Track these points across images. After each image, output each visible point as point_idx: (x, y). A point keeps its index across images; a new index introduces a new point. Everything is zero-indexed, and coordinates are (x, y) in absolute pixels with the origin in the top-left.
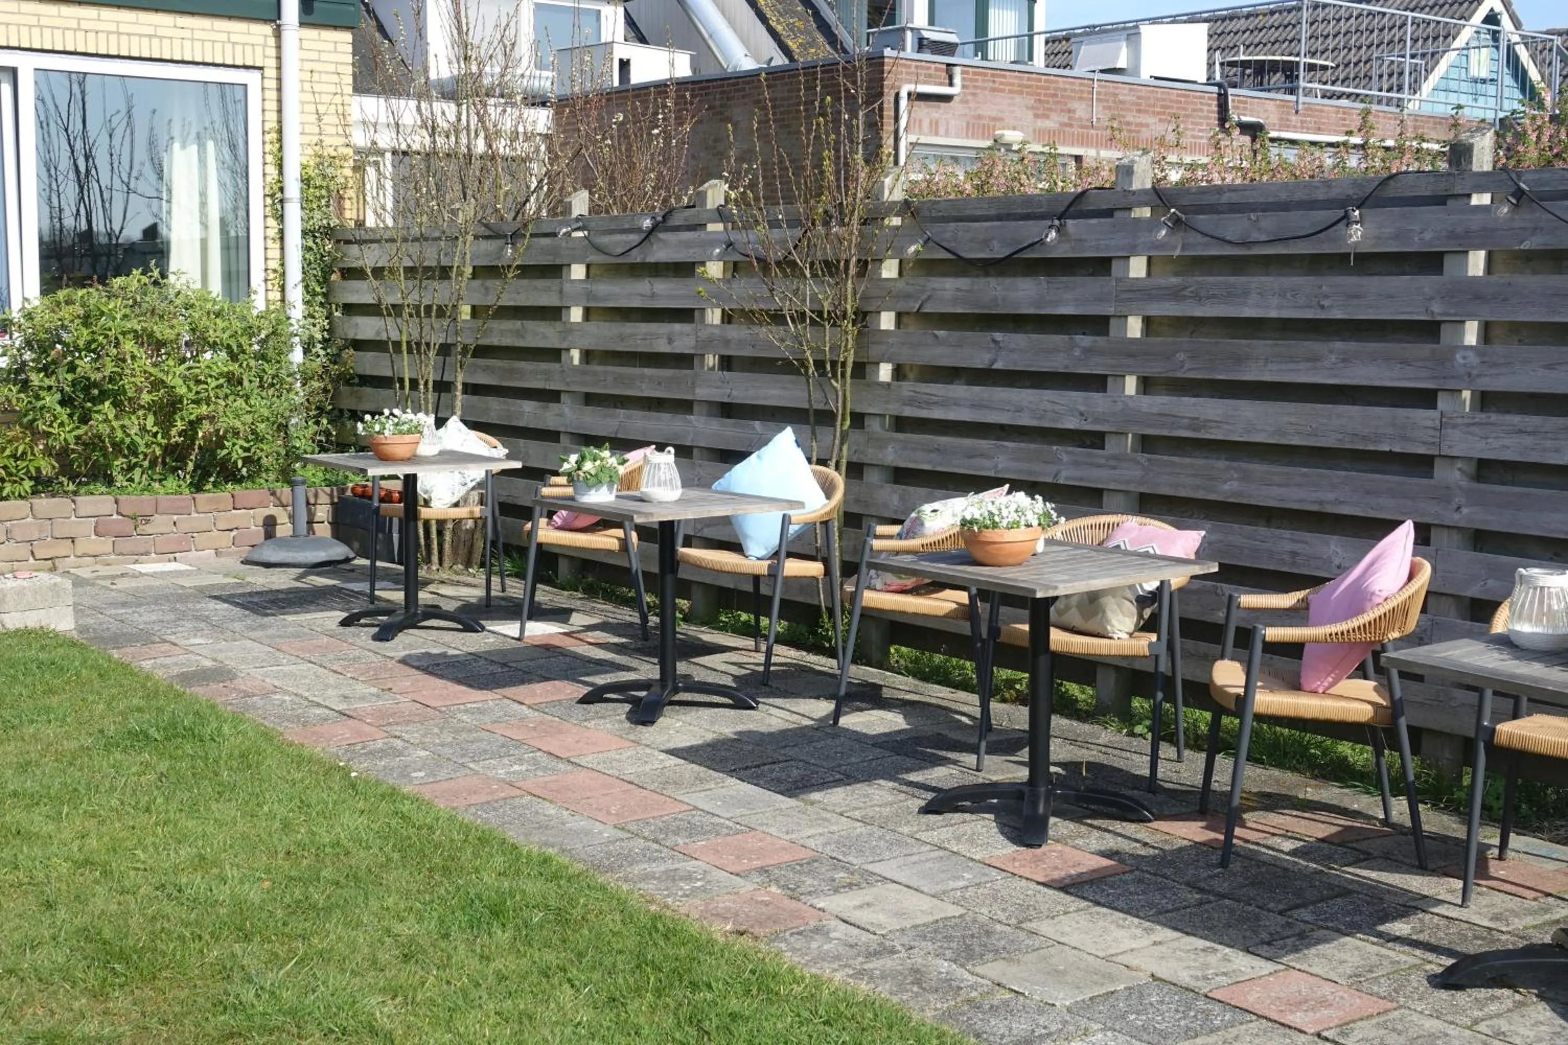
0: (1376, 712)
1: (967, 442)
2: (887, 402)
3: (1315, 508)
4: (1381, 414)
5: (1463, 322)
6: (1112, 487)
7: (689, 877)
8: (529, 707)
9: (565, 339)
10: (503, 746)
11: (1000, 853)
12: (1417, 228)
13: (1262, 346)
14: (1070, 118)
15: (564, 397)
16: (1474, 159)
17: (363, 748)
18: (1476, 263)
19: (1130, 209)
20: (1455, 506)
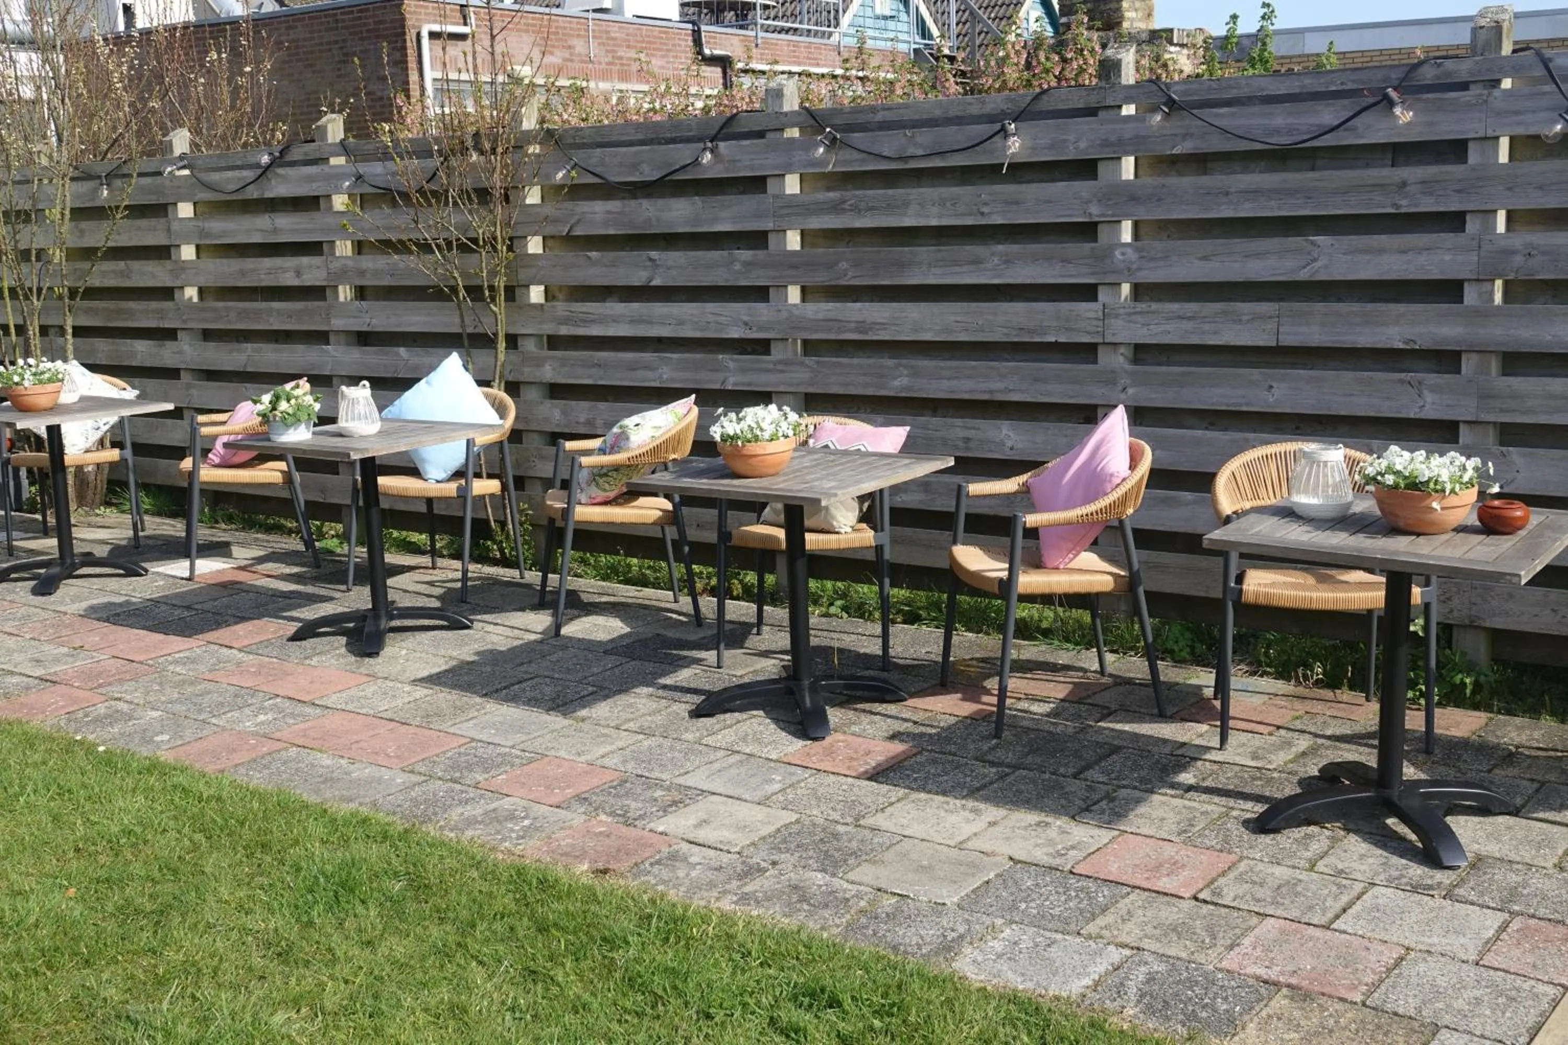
0: (1115, 581)
1: (629, 356)
2: (541, 323)
3: (986, 397)
4: (1045, 310)
5: (1120, 222)
6: (782, 389)
7: (512, 817)
8: (240, 650)
9: (177, 277)
10: (236, 696)
11: (790, 749)
12: (1071, 138)
13: (924, 252)
14: (571, 54)
15: (180, 335)
16: (1123, 73)
17: (86, 715)
18: (1128, 167)
19: (783, 130)
20: (1121, 388)
